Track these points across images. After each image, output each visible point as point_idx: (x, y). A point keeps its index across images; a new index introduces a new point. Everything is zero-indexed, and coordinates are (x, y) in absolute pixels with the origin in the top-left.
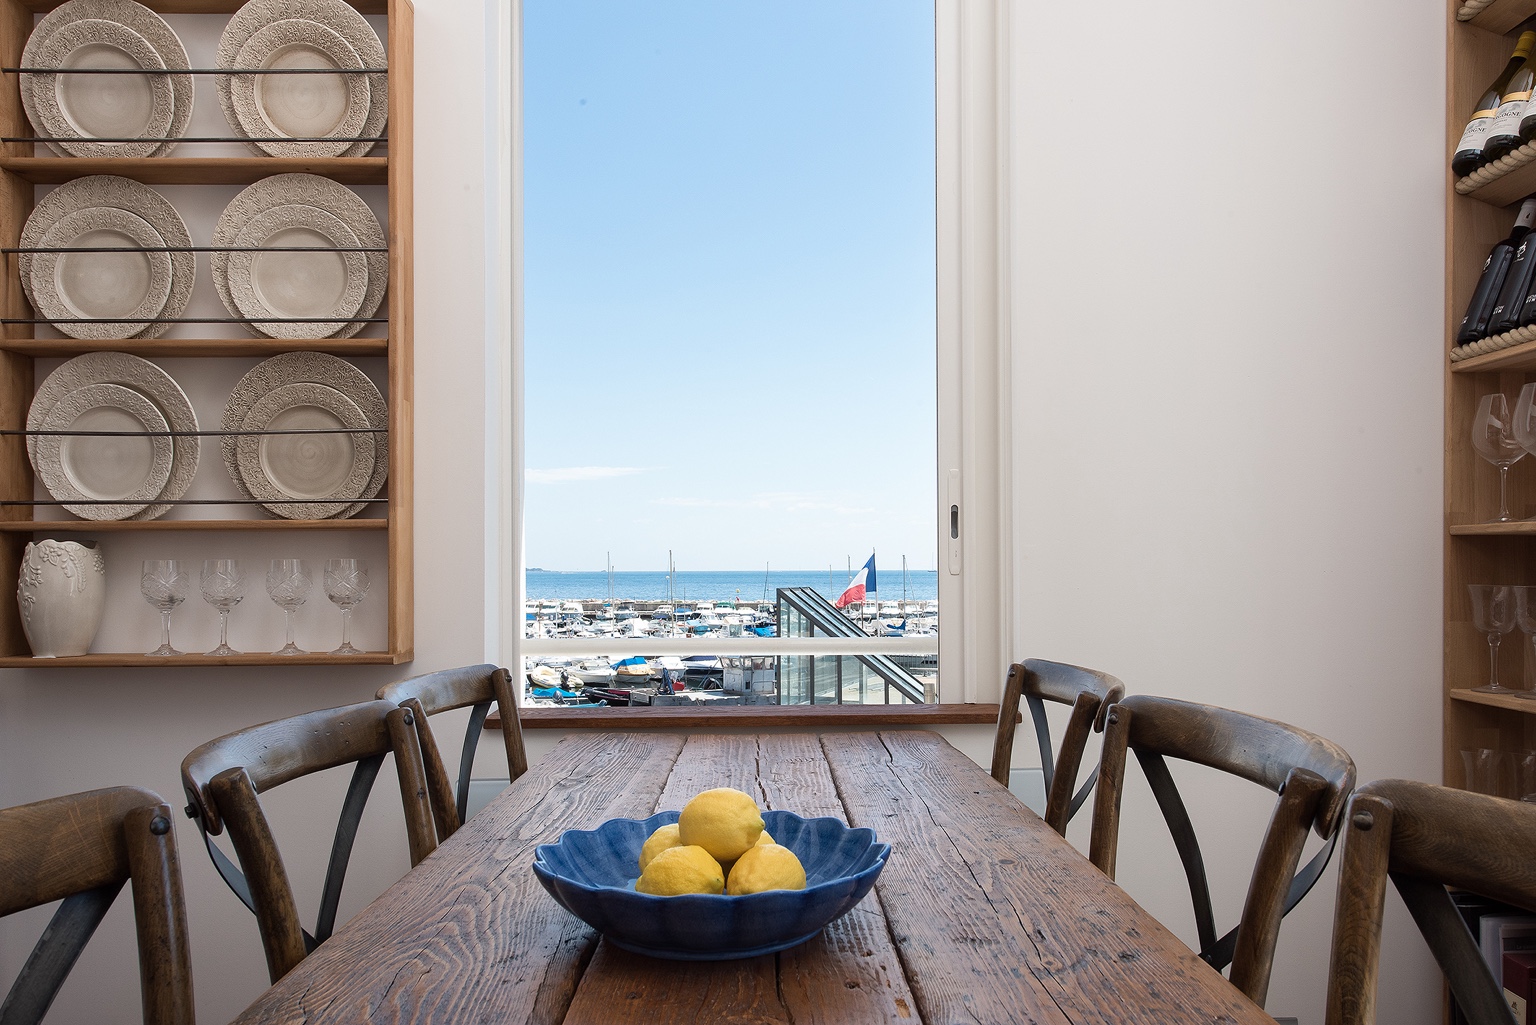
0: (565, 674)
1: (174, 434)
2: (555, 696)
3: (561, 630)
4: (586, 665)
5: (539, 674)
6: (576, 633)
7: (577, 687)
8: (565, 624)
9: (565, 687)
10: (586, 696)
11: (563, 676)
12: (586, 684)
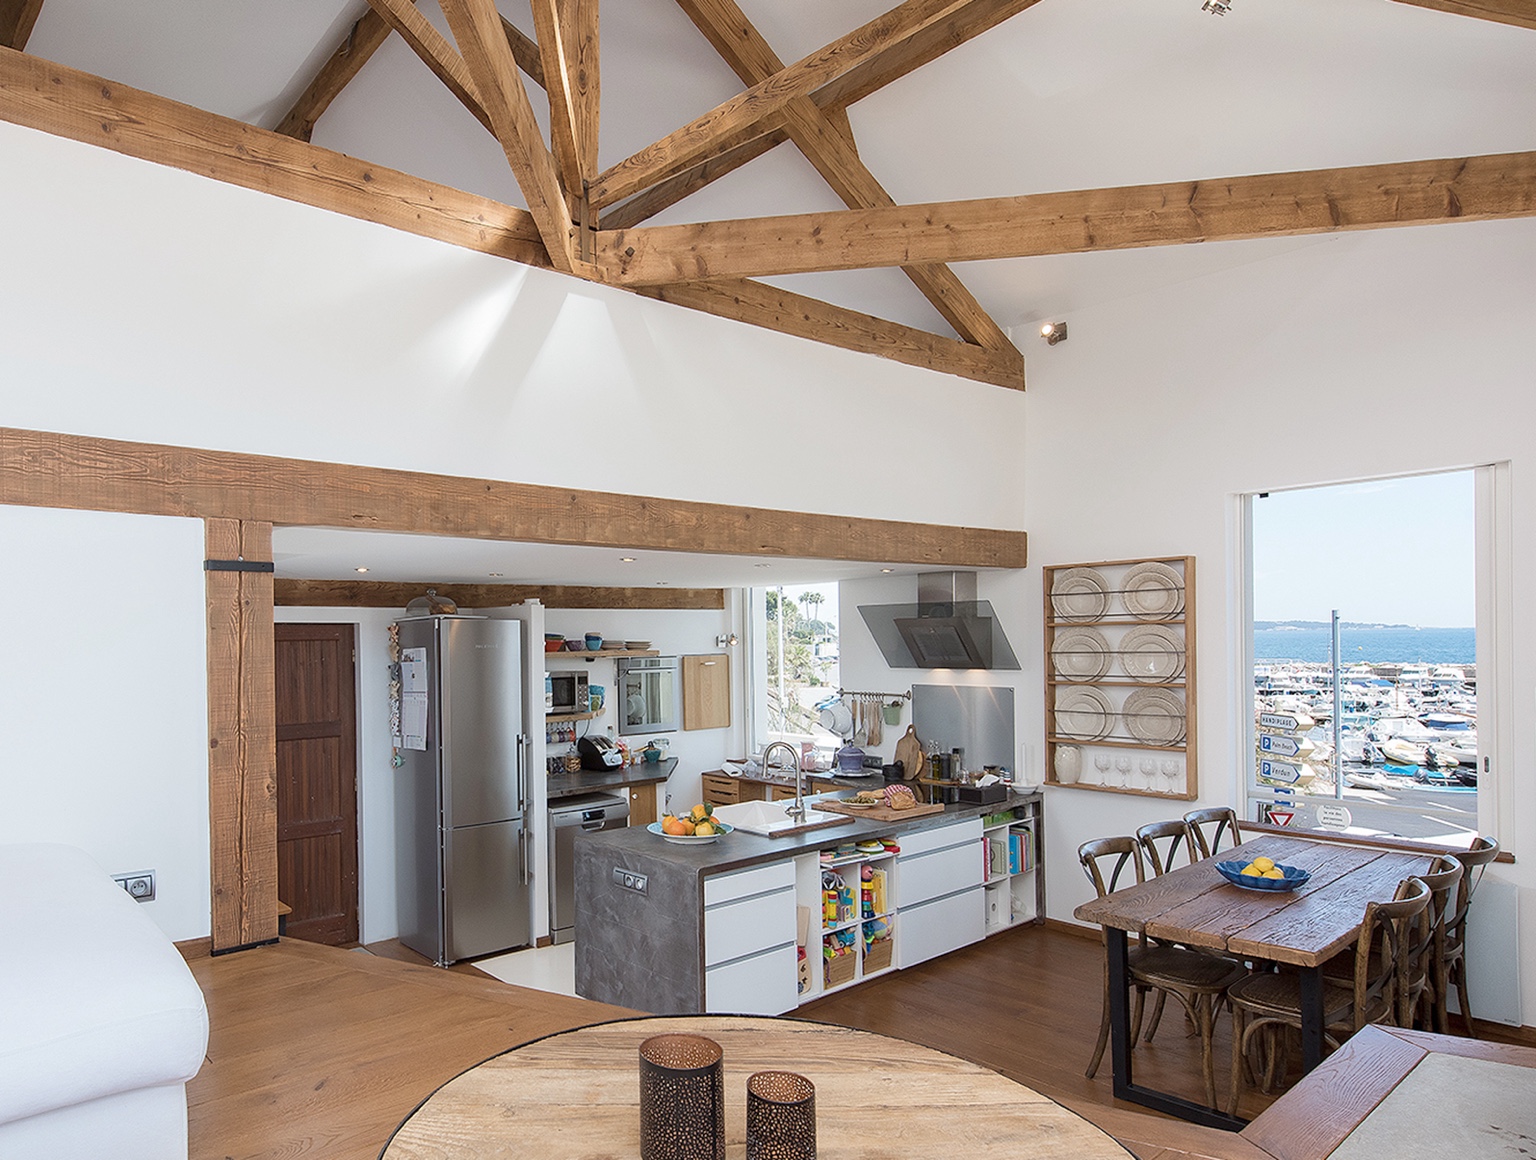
0: (1432, 752)
1: (1105, 714)
2: (1417, 775)
3: (1429, 699)
4: (1460, 742)
5: (1393, 748)
6: (1451, 704)
7: (1448, 766)
8: (1437, 692)
9: (1431, 765)
10: (1458, 778)
11: (1428, 753)
12: (1461, 764)
